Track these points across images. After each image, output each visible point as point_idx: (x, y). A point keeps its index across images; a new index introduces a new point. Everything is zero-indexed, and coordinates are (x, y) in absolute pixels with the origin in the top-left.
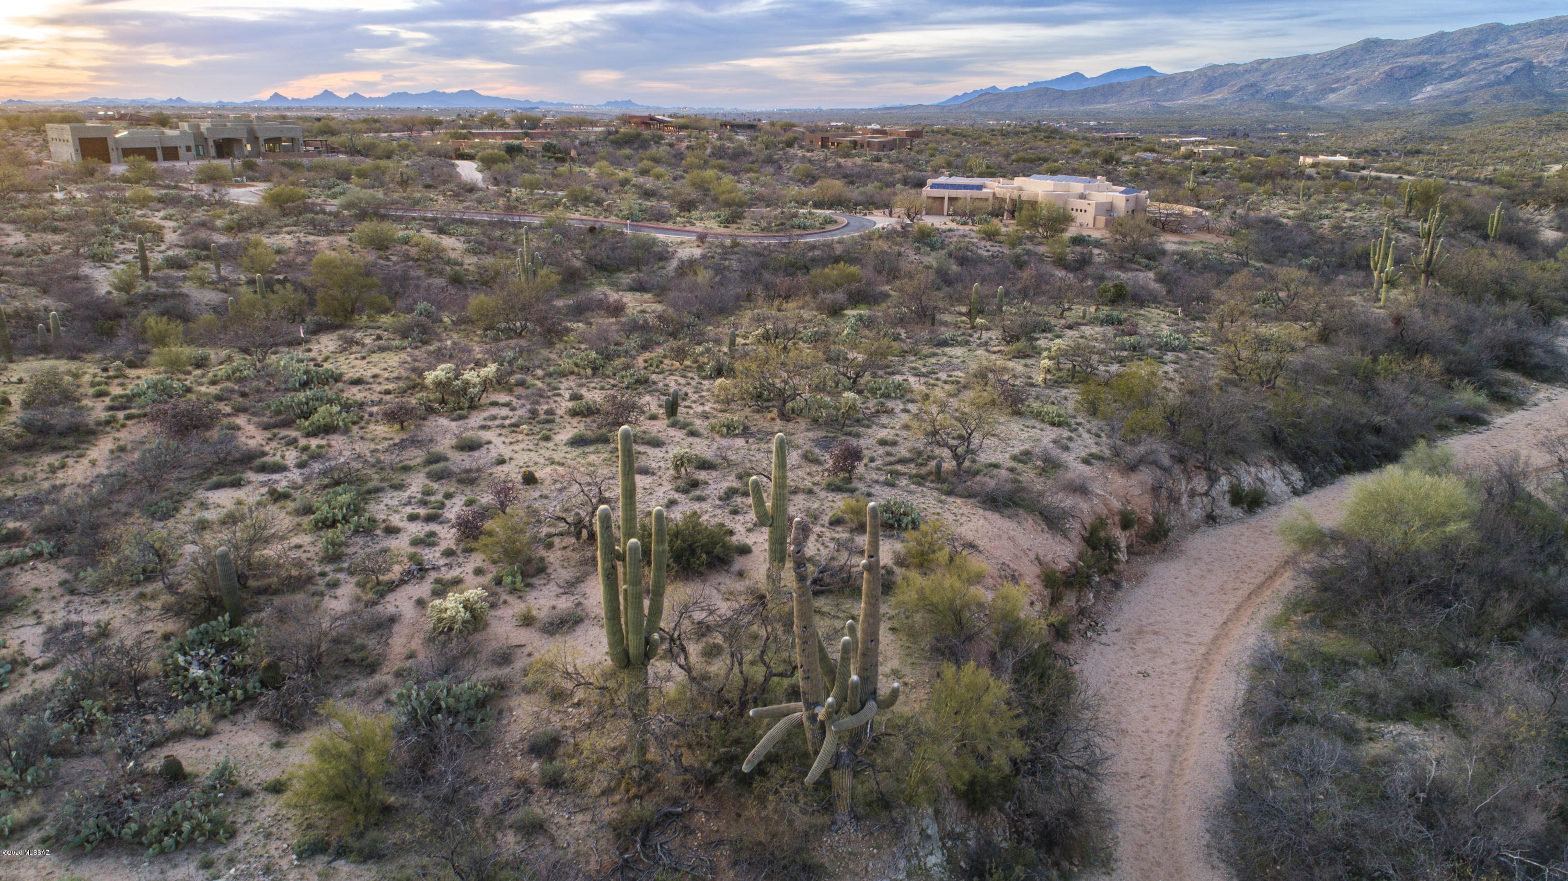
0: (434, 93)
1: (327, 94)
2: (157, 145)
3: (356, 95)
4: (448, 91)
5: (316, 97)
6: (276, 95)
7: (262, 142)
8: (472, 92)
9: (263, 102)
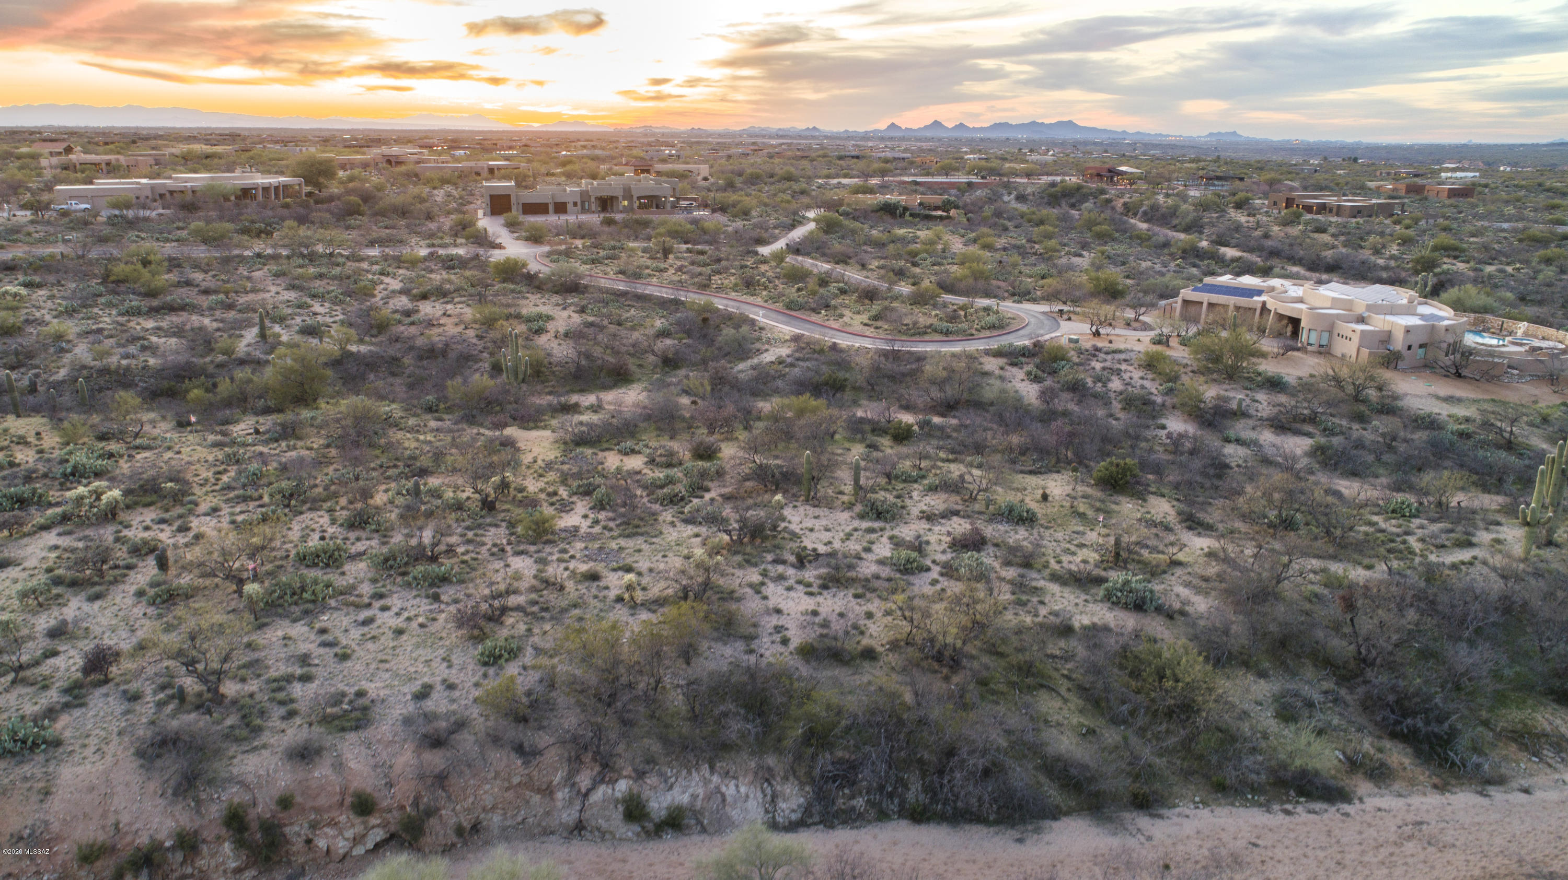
0: (1034, 123)
1: (937, 124)
2: (549, 201)
3: (961, 125)
4: (1047, 121)
5: (926, 127)
6: (893, 124)
7: (635, 199)
8: (1070, 123)
9: (880, 131)
